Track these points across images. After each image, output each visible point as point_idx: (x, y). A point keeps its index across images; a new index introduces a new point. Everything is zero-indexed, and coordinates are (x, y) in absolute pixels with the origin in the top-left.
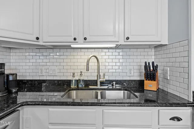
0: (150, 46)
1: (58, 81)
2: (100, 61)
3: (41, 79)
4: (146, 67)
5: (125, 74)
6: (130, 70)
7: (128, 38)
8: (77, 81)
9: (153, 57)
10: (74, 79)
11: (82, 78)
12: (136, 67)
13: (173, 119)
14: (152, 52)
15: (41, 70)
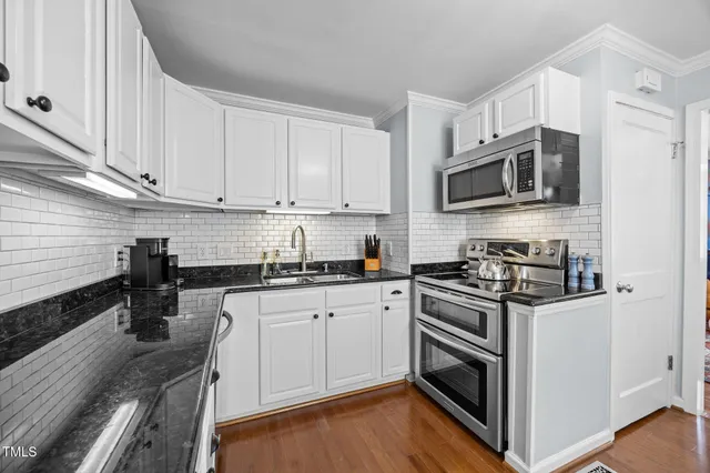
0: (370, 215)
1: (236, 267)
2: (306, 233)
3: (201, 265)
4: (368, 241)
5: (338, 253)
6: (346, 246)
7: (347, 205)
8: (271, 265)
9: (374, 228)
10: (266, 262)
11: (278, 261)
12: (353, 243)
13: (394, 293)
14: (373, 221)
15: (203, 249)
